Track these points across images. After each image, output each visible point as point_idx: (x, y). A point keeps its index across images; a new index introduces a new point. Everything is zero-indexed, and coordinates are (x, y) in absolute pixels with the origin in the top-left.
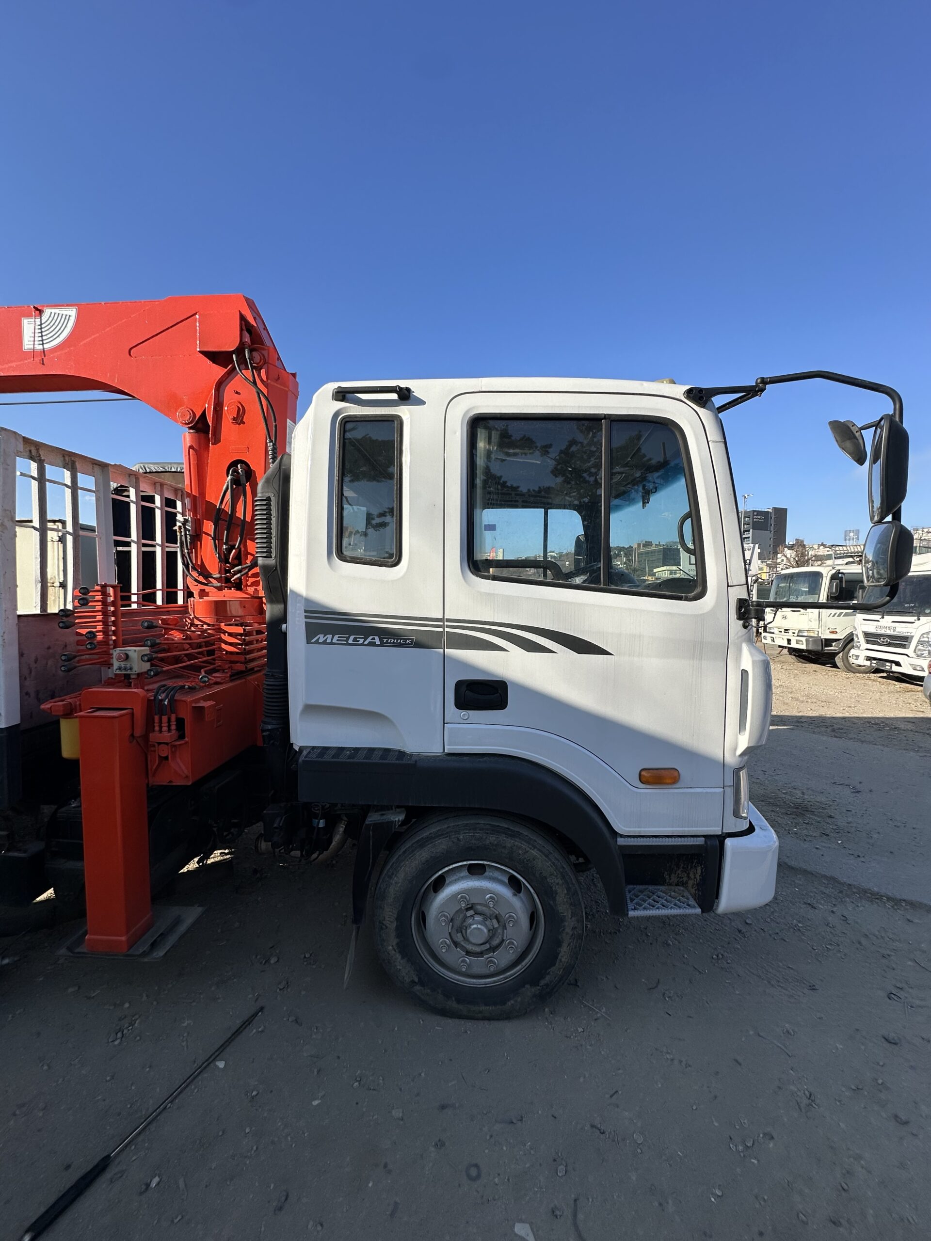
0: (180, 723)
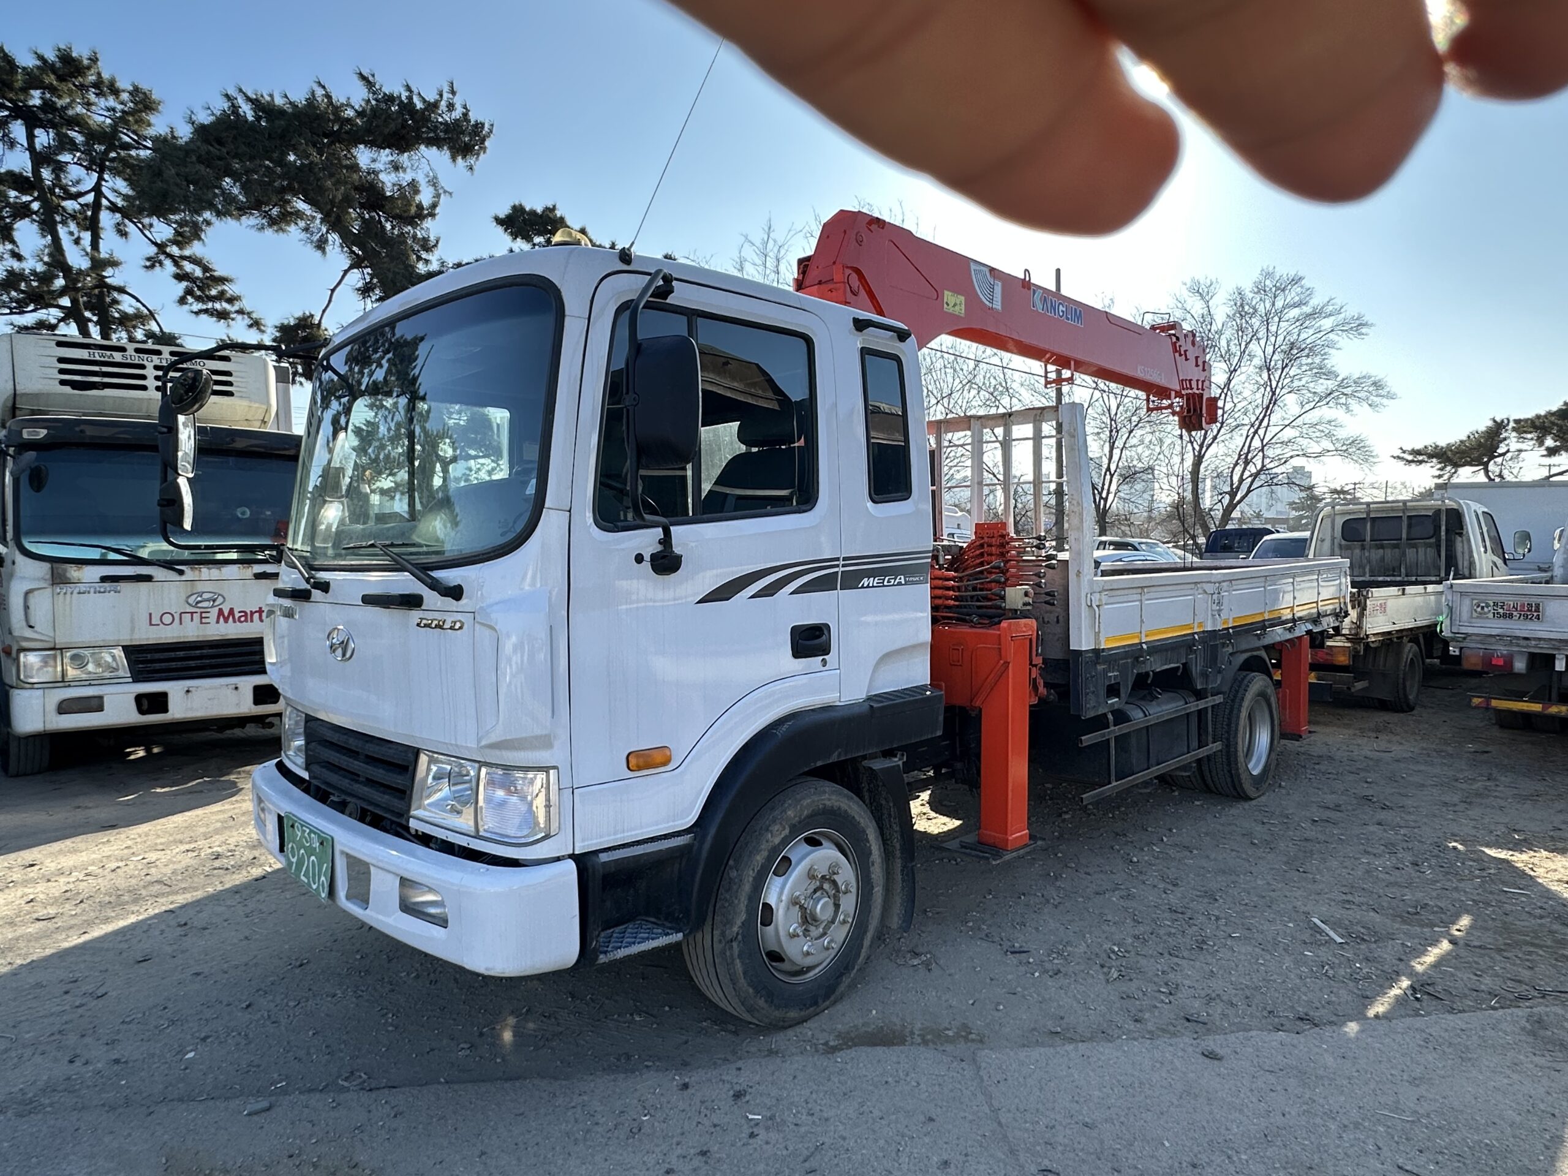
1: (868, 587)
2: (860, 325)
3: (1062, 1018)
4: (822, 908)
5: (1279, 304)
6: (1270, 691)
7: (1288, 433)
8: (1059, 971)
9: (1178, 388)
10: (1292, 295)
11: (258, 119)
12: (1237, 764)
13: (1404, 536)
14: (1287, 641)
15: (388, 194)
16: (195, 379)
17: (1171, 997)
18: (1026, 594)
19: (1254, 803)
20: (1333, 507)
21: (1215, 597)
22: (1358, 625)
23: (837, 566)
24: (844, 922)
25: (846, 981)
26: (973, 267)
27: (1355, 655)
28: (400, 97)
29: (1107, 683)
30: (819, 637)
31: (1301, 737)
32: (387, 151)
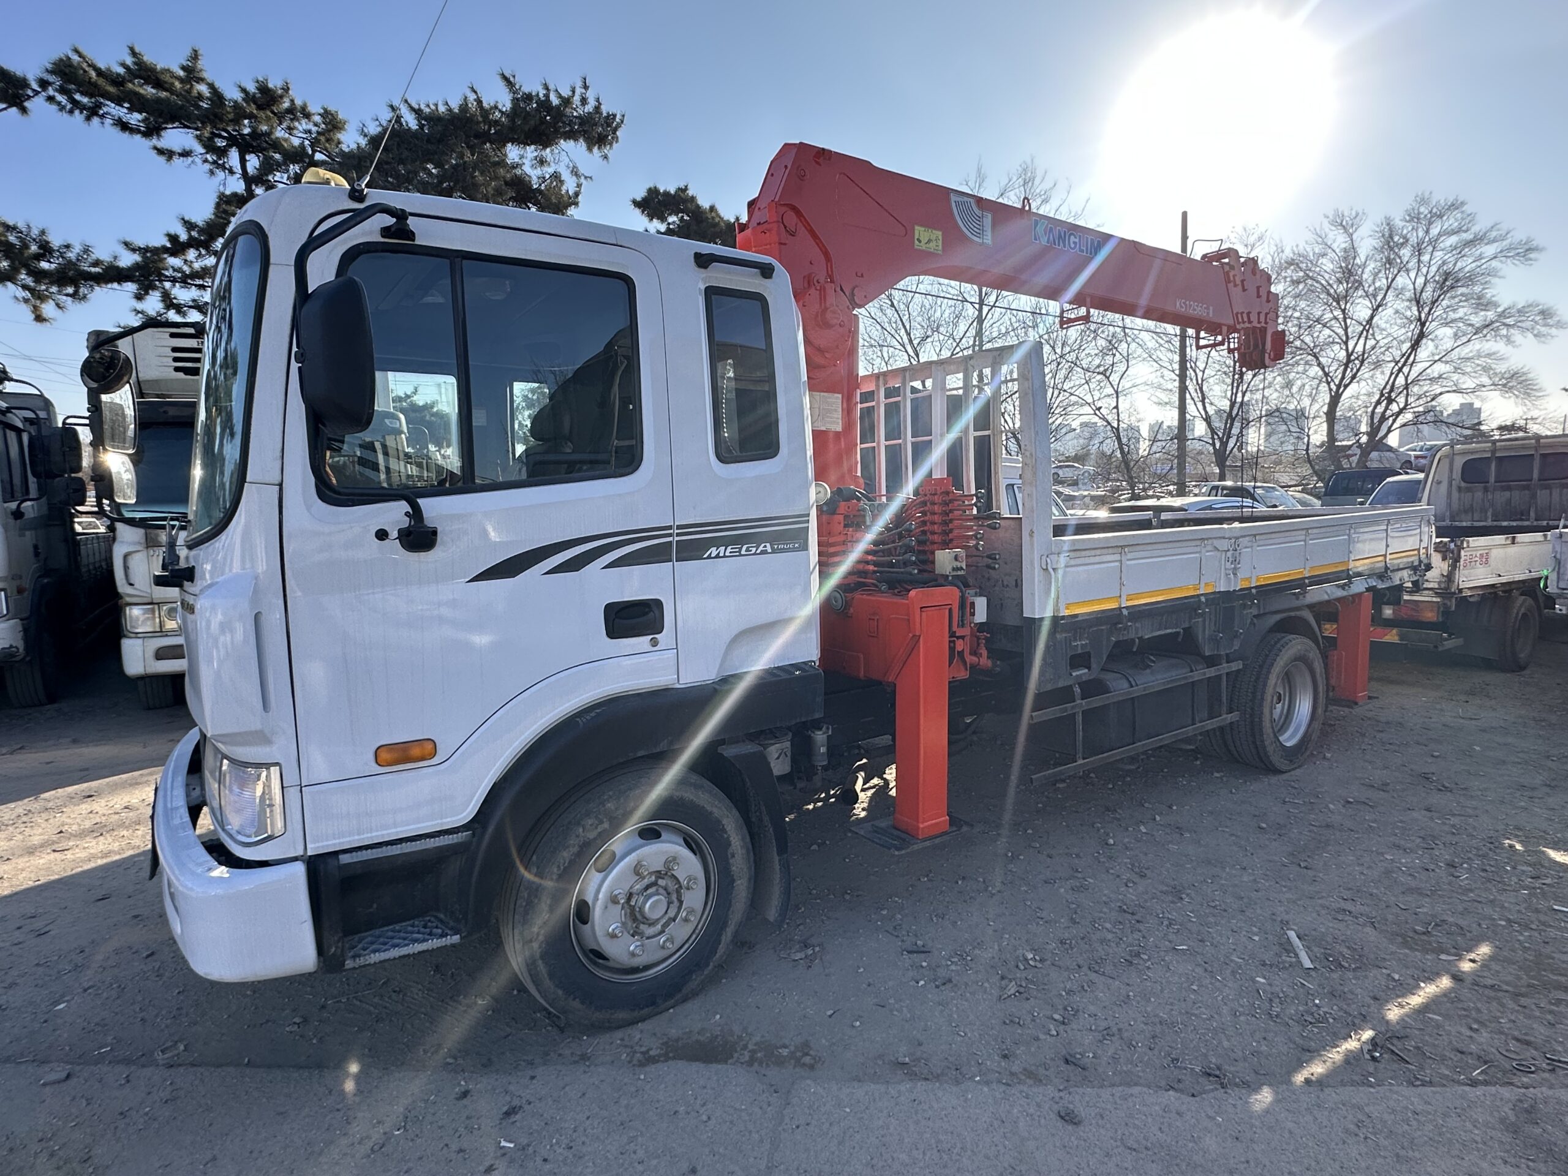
1: (717, 556)
2: (703, 261)
3: (920, 1044)
4: (653, 906)
5: (1435, 231)
6: (1314, 655)
7: (1439, 368)
8: (950, 981)
9: (1231, 322)
10: (1451, 221)
11: (421, 127)
12: (1262, 735)
13: (1536, 475)
14: (1339, 600)
15: (535, 187)
16: (112, 358)
17: (1062, 1027)
18: (956, 558)
19: (1285, 776)
20: (1452, 447)
21: (1229, 554)
22: (1449, 578)
23: (670, 535)
24: (686, 920)
25: (696, 980)
26: (953, 198)
27: (1446, 612)
28: (538, 95)
29: (1070, 653)
30: (647, 613)
31: (1356, 704)
32: (533, 147)
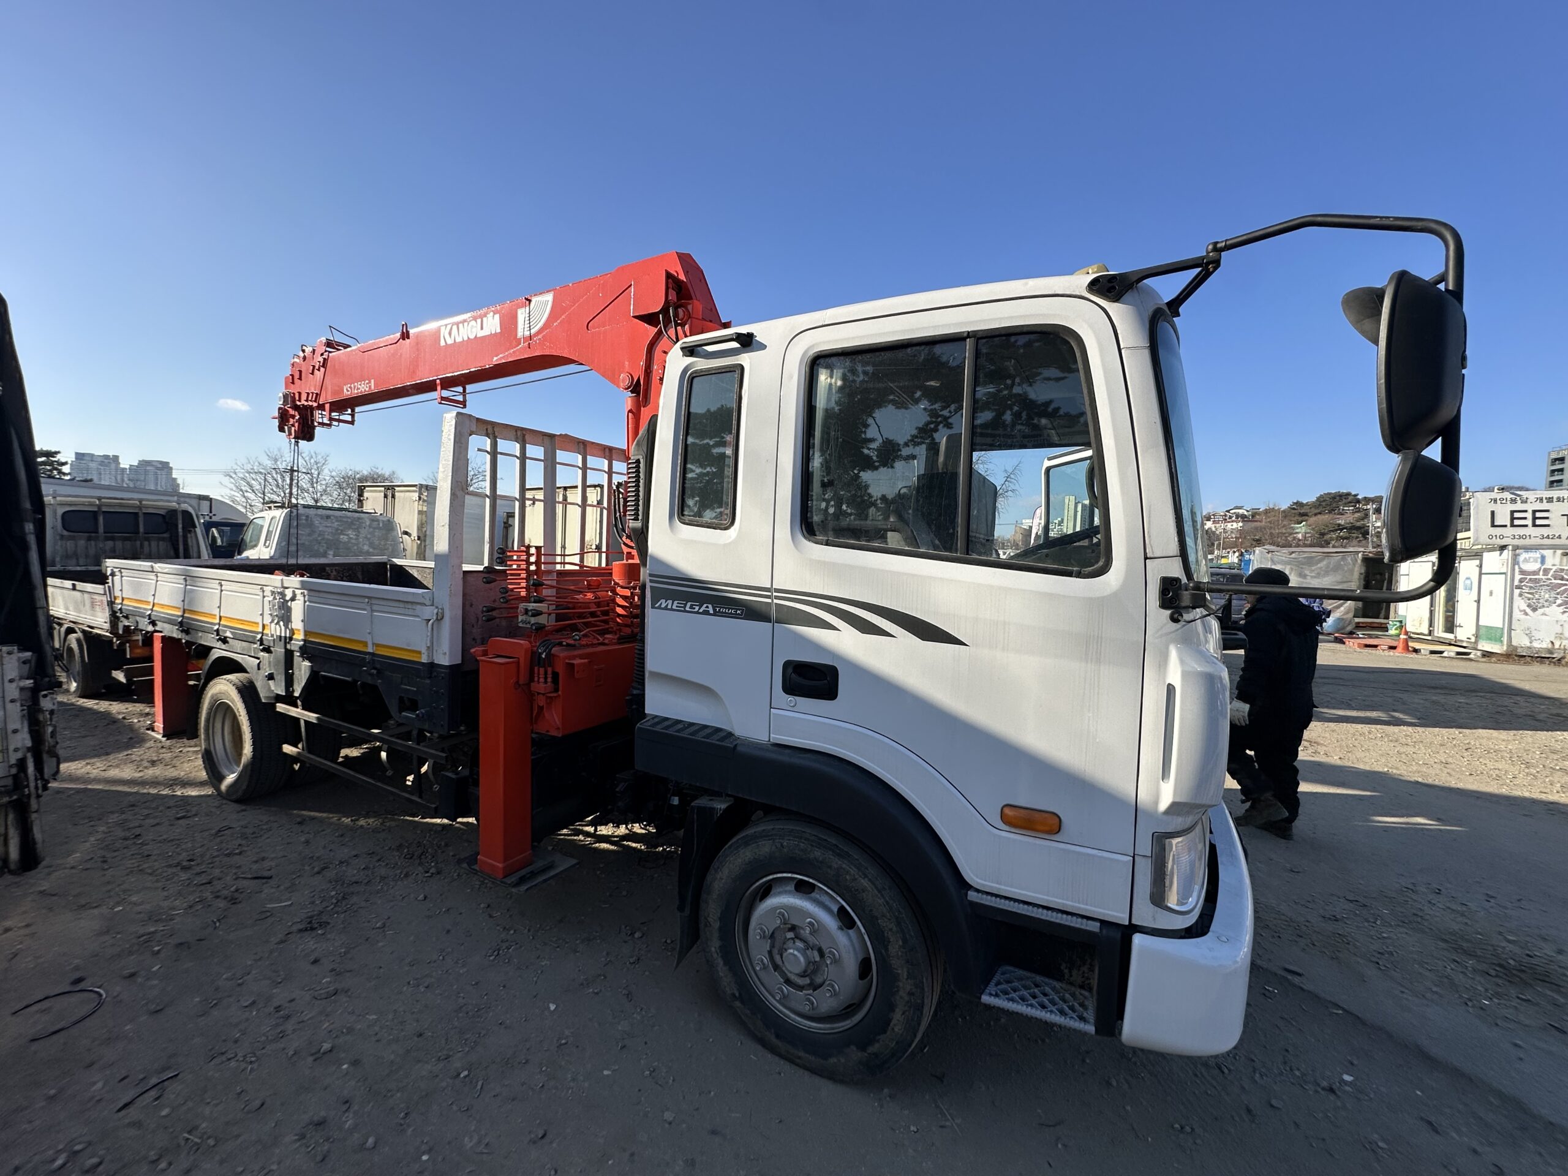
0: (555, 676)
13: (141, 530)
